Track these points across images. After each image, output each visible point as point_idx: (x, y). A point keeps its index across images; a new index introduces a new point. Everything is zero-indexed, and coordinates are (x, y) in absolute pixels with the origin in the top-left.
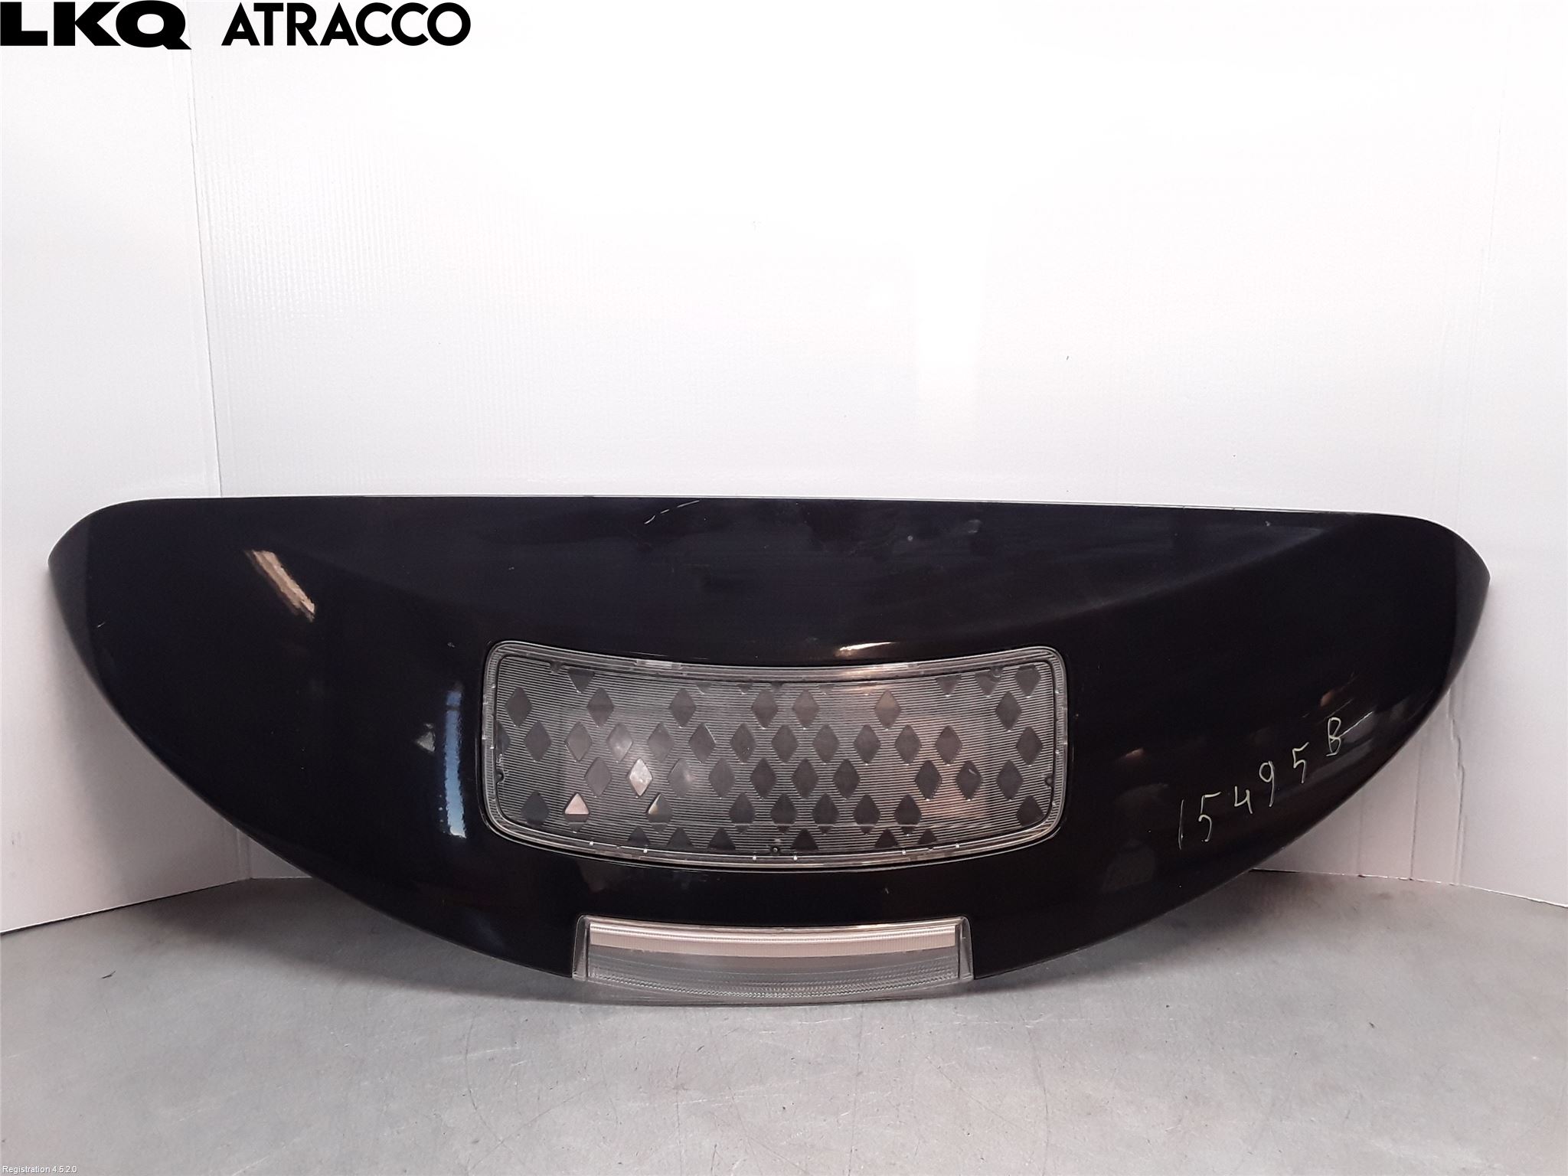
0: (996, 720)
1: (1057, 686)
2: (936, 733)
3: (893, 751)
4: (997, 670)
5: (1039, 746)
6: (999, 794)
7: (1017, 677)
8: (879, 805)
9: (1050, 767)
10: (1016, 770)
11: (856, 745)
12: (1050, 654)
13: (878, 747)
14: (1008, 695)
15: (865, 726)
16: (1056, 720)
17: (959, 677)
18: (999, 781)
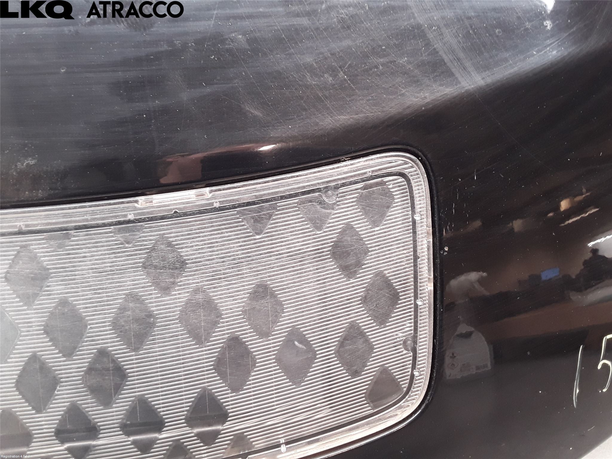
0: (331, 265)
1: (417, 210)
2: (243, 297)
3: (177, 328)
4: (330, 192)
5: (395, 297)
6: (341, 371)
7: (361, 199)
8: (162, 412)
9: (409, 326)
10: (362, 334)
11: (115, 325)
12: (406, 163)
13: (152, 325)
14: (348, 228)
15: (127, 295)
16: (416, 258)
17: (274, 208)
18: (339, 353)
